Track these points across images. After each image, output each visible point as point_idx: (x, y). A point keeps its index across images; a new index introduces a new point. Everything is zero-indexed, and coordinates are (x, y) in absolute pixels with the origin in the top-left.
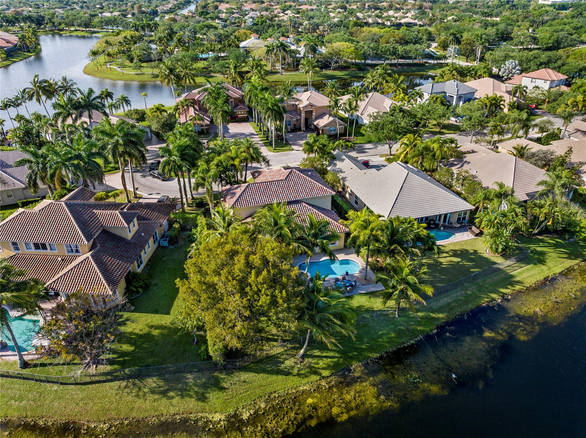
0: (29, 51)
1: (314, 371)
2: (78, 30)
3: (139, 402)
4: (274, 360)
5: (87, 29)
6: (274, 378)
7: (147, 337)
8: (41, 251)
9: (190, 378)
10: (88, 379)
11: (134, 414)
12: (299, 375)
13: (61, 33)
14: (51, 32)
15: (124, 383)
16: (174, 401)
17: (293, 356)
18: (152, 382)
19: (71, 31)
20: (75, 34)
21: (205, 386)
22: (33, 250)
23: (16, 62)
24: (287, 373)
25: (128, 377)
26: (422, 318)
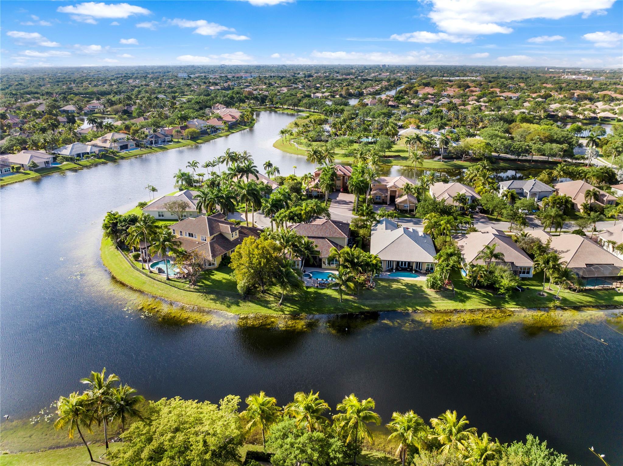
0: (245, 125)
1: (282, 311)
2: (289, 109)
3: (204, 302)
4: (268, 302)
5: (296, 108)
6: (263, 308)
7: (220, 282)
8: (191, 238)
9: (228, 299)
10: (189, 290)
11: (200, 305)
12: (274, 310)
13: (276, 110)
14: (269, 109)
15: (201, 294)
16: (217, 305)
17: (277, 303)
18: (212, 296)
19: (284, 109)
20: (286, 112)
21: (232, 303)
22: (188, 237)
23: (233, 133)
24: (270, 308)
25: (203, 292)
26: (356, 306)
